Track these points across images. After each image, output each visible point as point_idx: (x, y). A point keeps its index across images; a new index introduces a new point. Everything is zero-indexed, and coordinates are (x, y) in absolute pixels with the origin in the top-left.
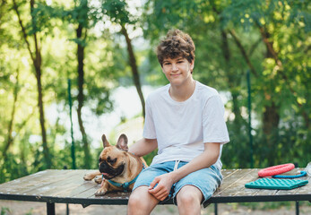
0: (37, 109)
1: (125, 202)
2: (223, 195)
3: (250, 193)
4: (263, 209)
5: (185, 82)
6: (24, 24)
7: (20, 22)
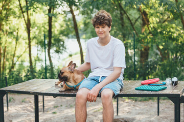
0: (28, 49)
1: (75, 96)
2: (124, 93)
3: (138, 92)
4: (141, 101)
5: (106, 37)
6: (22, 5)
7: (20, 5)
